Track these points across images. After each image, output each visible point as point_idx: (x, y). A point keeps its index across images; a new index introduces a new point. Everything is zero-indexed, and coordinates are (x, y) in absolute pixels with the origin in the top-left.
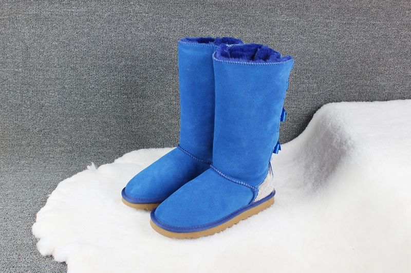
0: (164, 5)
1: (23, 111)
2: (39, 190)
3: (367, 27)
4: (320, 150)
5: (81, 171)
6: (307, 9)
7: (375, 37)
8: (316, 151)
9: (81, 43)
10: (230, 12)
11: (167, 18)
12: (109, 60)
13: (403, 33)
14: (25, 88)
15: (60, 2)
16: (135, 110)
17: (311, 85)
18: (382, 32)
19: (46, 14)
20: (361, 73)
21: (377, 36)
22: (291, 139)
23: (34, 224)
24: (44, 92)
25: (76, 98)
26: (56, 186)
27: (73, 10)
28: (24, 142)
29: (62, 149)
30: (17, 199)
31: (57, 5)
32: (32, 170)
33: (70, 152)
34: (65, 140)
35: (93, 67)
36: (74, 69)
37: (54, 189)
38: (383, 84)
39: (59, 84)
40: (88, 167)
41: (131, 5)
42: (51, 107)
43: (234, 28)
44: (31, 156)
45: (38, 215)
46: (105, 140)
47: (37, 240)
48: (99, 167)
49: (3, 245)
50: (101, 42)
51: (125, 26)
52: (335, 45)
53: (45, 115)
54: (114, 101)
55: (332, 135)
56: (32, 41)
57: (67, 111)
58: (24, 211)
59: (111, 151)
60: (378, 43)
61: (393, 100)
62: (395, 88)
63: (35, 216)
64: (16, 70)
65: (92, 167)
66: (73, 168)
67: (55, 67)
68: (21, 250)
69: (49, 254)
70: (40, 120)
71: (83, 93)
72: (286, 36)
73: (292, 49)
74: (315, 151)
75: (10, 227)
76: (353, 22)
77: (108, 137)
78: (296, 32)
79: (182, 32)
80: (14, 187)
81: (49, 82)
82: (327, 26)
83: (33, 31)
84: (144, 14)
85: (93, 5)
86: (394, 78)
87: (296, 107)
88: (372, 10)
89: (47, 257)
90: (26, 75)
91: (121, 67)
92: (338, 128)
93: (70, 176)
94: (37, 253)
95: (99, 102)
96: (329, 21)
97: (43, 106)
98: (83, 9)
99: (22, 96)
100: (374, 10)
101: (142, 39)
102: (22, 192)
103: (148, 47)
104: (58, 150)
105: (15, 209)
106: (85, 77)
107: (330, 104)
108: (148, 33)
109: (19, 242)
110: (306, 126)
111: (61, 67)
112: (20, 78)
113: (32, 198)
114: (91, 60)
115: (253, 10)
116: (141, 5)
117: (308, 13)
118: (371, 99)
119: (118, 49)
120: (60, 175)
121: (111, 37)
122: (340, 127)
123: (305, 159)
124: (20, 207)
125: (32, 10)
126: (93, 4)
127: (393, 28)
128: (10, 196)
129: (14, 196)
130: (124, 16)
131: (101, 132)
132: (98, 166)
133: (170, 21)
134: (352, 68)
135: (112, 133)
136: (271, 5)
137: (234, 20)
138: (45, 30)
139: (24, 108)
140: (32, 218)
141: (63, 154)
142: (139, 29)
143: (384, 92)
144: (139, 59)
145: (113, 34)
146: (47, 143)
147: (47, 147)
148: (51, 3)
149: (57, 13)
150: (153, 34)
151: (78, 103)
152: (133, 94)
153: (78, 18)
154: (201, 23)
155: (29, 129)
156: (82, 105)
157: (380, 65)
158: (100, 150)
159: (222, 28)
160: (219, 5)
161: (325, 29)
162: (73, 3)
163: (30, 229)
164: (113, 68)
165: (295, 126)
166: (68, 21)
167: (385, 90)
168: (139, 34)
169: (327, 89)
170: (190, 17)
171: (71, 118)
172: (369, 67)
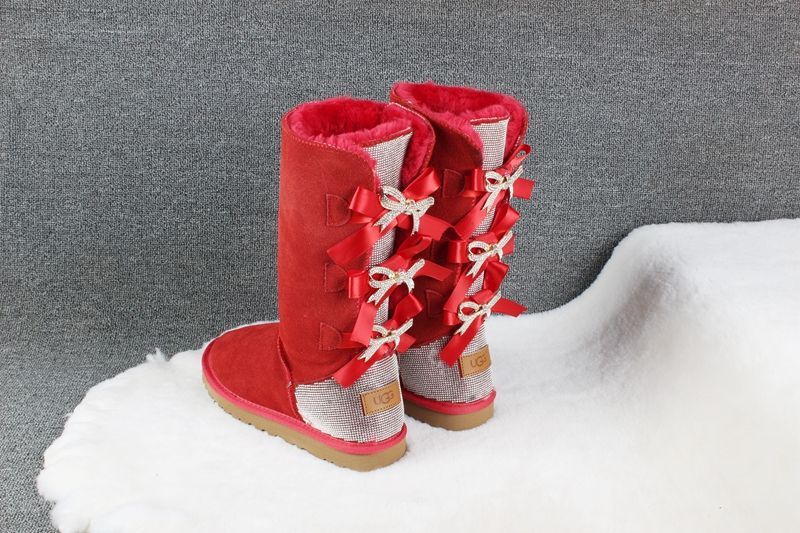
0: (309, 24)
1: (6, 243)
2: (44, 405)
3: (717, 72)
4: (633, 318)
5: (128, 366)
6: (599, 34)
7: (733, 93)
8: (625, 320)
9: (133, 100)
10: (444, 40)
11: (314, 51)
12: (193, 137)
13: (790, 84)
14: (12, 193)
15: (92, 15)
16: (245, 241)
17: (606, 190)
18: (747, 82)
19: (63, 39)
20: (707, 164)
21: (738, 91)
22: (568, 300)
23: (42, 472)
24: (55, 203)
25: (122, 215)
26: (81, 397)
27: (120, 32)
28: (7, 309)
29: (91, 322)
31: (86, 21)
32: (26, 366)
33: (108, 328)
34: (98, 305)
35: (158, 151)
36: (118, 154)
37: (79, 403)
38: (752, 186)
39: (86, 186)
40: (149, 357)
41: (240, 23)
42: (68, 233)
43: (451, 72)
44: (23, 336)
45: (47, 454)
46: (181, 303)
47: (49, 506)
48: (174, 358)
51: (228, 65)
52: (655, 107)
53: (54, 251)
54: (202, 222)
55: (658, 286)
56: (30, 95)
57: (102, 242)
58: (17, 449)
59: (195, 325)
60: (740, 105)
61: (770, 219)
62: (775, 194)
63: (40, 458)
65: (155, 359)
66: (115, 361)
67: (79, 149)
70: (43, 262)
71: (136, 204)
72: (557, 90)
73: (569, 116)
74: (622, 321)
76: (690, 61)
77: (189, 296)
78: (575, 80)
79: (345, 80)
81: (65, 181)
82: (638, 69)
83: (32, 74)
85: (160, 22)
86: (772, 175)
87: (578, 235)
88: (728, 39)
90: (15, 166)
91: (218, 151)
92: (669, 271)
93: (110, 377)
95: (170, 223)
96: (642, 59)
97: (50, 232)
98: (141, 31)
100: (730, 39)
101: (262, 92)
102: (10, 409)
103: (275, 109)
104: (81, 325)
106: (142, 171)
107: (646, 227)
108: (275, 81)
109: (11, 510)
110: (599, 272)
111: (90, 149)
113: (32, 421)
114: (155, 136)
115: (490, 36)
116: (261, 24)
117: (600, 44)
118: (727, 217)
119: (212, 113)
120: (89, 375)
121: (197, 88)
122: (672, 269)
123: (602, 337)
124: (6, 440)
125: (33, 31)
126: (162, 19)
127: (769, 75)
130: (226, 46)
131: (174, 287)
132: (170, 357)
133: (322, 57)
134: (690, 155)
135: (197, 288)
136: (525, 26)
137: (452, 56)
138: (58, 72)
139: (9, 237)
140: (34, 461)
141: (91, 334)
142: (257, 71)
143: (753, 205)
144: (256, 133)
145: (202, 83)
146: (58, 309)
147: (57, 318)
148: (73, 16)
149: (85, 38)
150: (286, 83)
151: (126, 227)
152: (242, 206)
153: (128, 49)
154: (384, 62)
155: (20, 281)
156: (134, 230)
157: (745, 149)
158: (171, 325)
159: (426, 72)
160: (422, 26)
161: (635, 75)
162: (120, 18)
163: (33, 484)
164: (201, 153)
165: (575, 274)
166: (108, 55)
167: (755, 200)
168: (257, 82)
169: (638, 196)
170: (362, 49)
171: (110, 258)
172: (723, 154)
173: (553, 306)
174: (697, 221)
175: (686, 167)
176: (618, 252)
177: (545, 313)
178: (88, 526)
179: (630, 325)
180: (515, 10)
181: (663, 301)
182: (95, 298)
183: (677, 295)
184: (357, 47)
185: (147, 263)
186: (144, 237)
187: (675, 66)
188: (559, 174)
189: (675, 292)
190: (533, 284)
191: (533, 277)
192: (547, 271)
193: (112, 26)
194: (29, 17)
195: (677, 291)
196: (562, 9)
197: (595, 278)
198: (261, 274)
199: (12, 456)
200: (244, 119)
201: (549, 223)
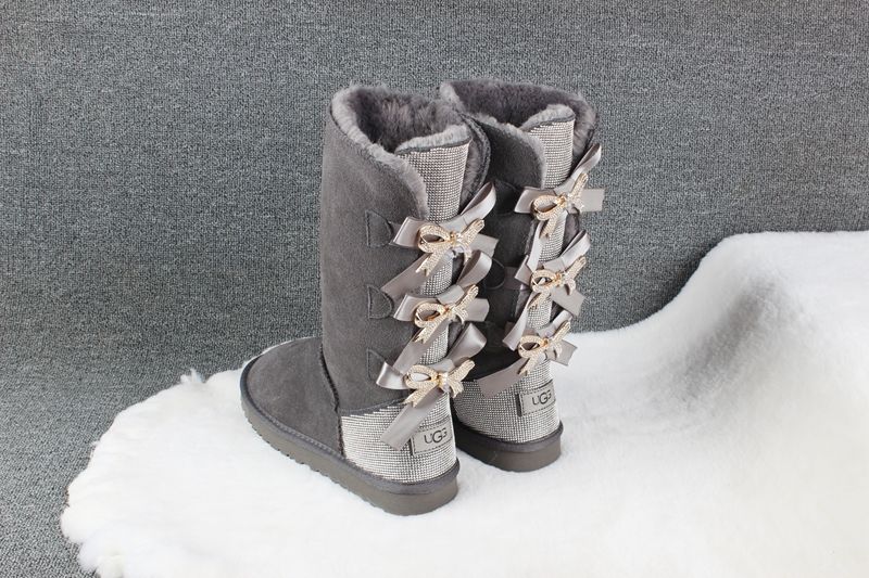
1: (26, 249)
2: (70, 431)
3: (819, 65)
5: (166, 386)
6: (688, 21)
7: (837, 88)
9: (168, 90)
10: (514, 26)
11: (370, 38)
12: (234, 132)
14: (33, 192)
16: (291, 249)
17: (693, 195)
18: (853, 76)
19: (89, 22)
20: (806, 167)
21: (842, 85)
23: (67, 511)
24: (80, 205)
25: (154, 219)
26: (110, 422)
27: (153, 15)
28: (27, 322)
29: (120, 337)
30: (20, 454)
32: (48, 386)
33: (139, 345)
34: (127, 319)
35: (195, 148)
36: (148, 151)
37: (107, 429)
38: (853, 192)
39: (115, 186)
40: (184, 378)
42: (94, 238)
43: (522, 62)
44: (45, 353)
45: (72, 488)
46: (219, 317)
48: (210, 380)
50: (216, 90)
51: (273, 52)
52: (749, 103)
53: (79, 258)
54: (243, 227)
55: (756, 303)
56: (52, 84)
57: (132, 249)
58: (41, 482)
59: (235, 342)
60: (843, 102)
63: (66, 493)
64: (14, 152)
65: (191, 380)
66: (147, 381)
67: (107, 146)
71: (171, 206)
72: (639, 83)
73: (653, 112)
76: (790, 52)
77: (229, 309)
79: (404, 70)
80: (9, 424)
81: (91, 181)
82: (731, 61)
83: (55, 61)
84: (318, 27)
87: (660, 245)
88: (831, 28)
90: (36, 164)
91: (261, 148)
92: (768, 287)
93: (142, 400)
95: (208, 228)
96: (736, 49)
97: (75, 238)
98: (175, 13)
99: (26, 214)
100: (834, 27)
101: (311, 83)
102: (31, 436)
104: (109, 340)
105: (18, 475)
106: (177, 170)
107: (737, 236)
108: (325, 71)
110: (683, 285)
111: (120, 145)
112: (22, 171)
114: (191, 130)
115: (566, 22)
116: (310, 7)
117: (690, 32)
119: (256, 105)
120: (119, 397)
121: (238, 78)
122: (772, 285)
124: (29, 472)
126: (199, 0)
129: (11, 447)
130: (271, 31)
131: (212, 298)
132: (207, 377)
133: (378, 44)
134: (786, 157)
135: (236, 301)
136: (606, 12)
137: (523, 44)
138: (83, 59)
139: (29, 242)
140: (59, 497)
141: (121, 350)
142: (306, 60)
143: (855, 212)
144: (304, 129)
145: (244, 72)
146: (83, 323)
147: (82, 332)
149: (114, 21)
151: (159, 232)
152: (288, 209)
153: (162, 33)
154: (448, 50)
156: (167, 235)
157: (848, 150)
158: (208, 342)
159: (495, 62)
161: (727, 67)
163: (58, 523)
164: (242, 151)
165: (656, 287)
166: (139, 41)
167: (857, 207)
168: (306, 72)
169: (728, 201)
170: (424, 36)
171: (141, 266)
172: (823, 155)
173: (632, 323)
174: (792, 229)
175: (782, 169)
176: (705, 263)
177: (622, 330)
179: (721, 344)
181: (762, 320)
182: (124, 311)
183: (779, 313)
184: (418, 33)
185: (183, 273)
186: (179, 243)
187: (772, 57)
188: (640, 175)
189: (776, 310)
190: (611, 298)
191: (610, 290)
192: (625, 285)
193: (144, 8)
195: (779, 309)
197: (679, 291)
198: (309, 284)
199: (35, 491)
200: (290, 113)
201: (629, 231)
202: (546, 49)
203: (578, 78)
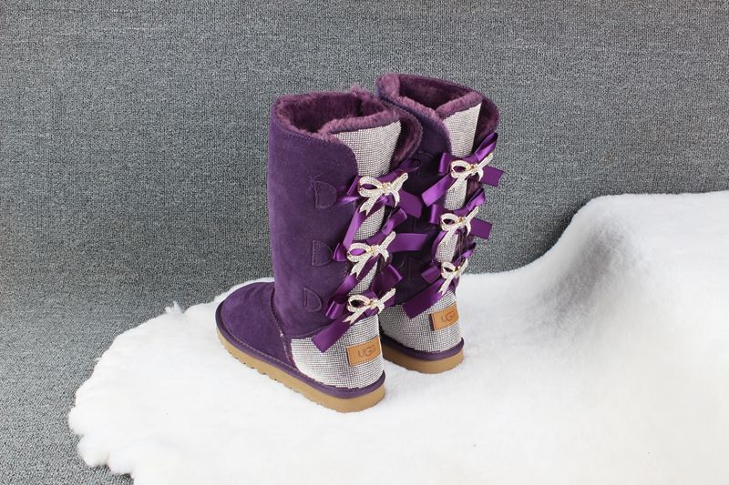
0: (306, 20)
1: (51, 210)
2: (80, 349)
3: (668, 61)
4: (585, 279)
5: (154, 315)
6: (562, 27)
7: (682, 79)
8: (579, 280)
9: (156, 87)
10: (424, 34)
11: (311, 44)
12: (207, 119)
14: (55, 167)
15: (121, 15)
16: (253, 209)
17: (567, 165)
18: (695, 69)
19: (96, 36)
20: (658, 142)
21: (686, 77)
22: (532, 260)
23: (73, 410)
24: (91, 176)
25: (147, 186)
26: (111, 343)
27: (144, 29)
28: (52, 266)
29: (122, 277)
30: (42, 366)
31: (115, 20)
32: (66, 315)
33: (136, 283)
34: (127, 263)
35: (178, 131)
36: (144, 134)
37: (107, 348)
38: (697, 162)
39: (117, 161)
40: (168, 309)
41: (247, 20)
42: (102, 201)
43: (430, 62)
44: (65, 289)
45: (78, 393)
46: (198, 261)
47: (78, 438)
48: (188, 310)
49: (19, 446)
50: (193, 86)
51: (236, 57)
52: (612, 92)
53: (91, 216)
54: (215, 192)
55: (608, 251)
56: (69, 84)
57: (130, 209)
58: (55, 388)
59: (210, 281)
60: (688, 90)
61: (714, 190)
62: (719, 169)
63: (74, 397)
64: (41, 136)
65: (173, 310)
66: (141, 311)
67: (111, 130)
68: (51, 455)
69: (102, 463)
70: (81, 226)
71: (160, 176)
72: (523, 77)
73: (535, 99)
74: (576, 281)
75: (30, 415)
76: (644, 51)
77: (205, 255)
78: (541, 68)
79: (338, 69)
80: (35, 344)
81: (99, 157)
82: (597, 58)
83: (71, 65)
84: (270, 37)
85: (179, 20)
86: (716, 151)
87: (542, 204)
88: (678, 31)
89: (98, 468)
90: (58, 145)
91: (228, 131)
92: (619, 239)
93: (136, 326)
94: (79, 462)
95: (188, 193)
96: (600, 49)
97: (88, 201)
98: (161, 28)
99: (51, 182)
100: (679, 30)
101: (266, 80)
102: (51, 352)
104: (114, 280)
105: (39, 383)
106: (165, 148)
107: (602, 197)
108: (277, 70)
109: (47, 442)
110: (560, 236)
111: (121, 130)
112: (47, 150)
113: (69, 364)
114: (175, 118)
115: (465, 30)
116: (264, 21)
117: (563, 36)
118: (676, 189)
119: (224, 98)
120: (119, 324)
121: (210, 76)
122: (622, 237)
123: (558, 294)
124: (47, 380)
125: (71, 29)
126: (180, 17)
127: (714, 63)
128: (28, 361)
129: (36, 361)
130: (235, 40)
131: (192, 248)
132: (185, 306)
133: (317, 49)
134: (642, 134)
135: (211, 249)
136: (496, 21)
137: (431, 47)
138: (93, 64)
139: (53, 204)
140: (68, 399)
141: (122, 287)
142: (262, 62)
143: (699, 178)
145: (215, 72)
146: (94, 266)
147: (93, 273)
148: (104, 15)
149: (115, 35)
150: (286, 72)
151: (151, 196)
152: (250, 178)
153: (152, 43)
155: (62, 242)
156: (158, 199)
157: (692, 128)
158: (189, 280)
159: (409, 62)
160: (404, 21)
161: (594, 63)
162: (144, 17)
163: (66, 419)
164: (214, 133)
165: (539, 238)
166: (134, 49)
167: (700, 173)
168: (262, 71)
169: (596, 170)
170: (353, 41)
171: (138, 223)
172: (672, 133)
173: (520, 266)
174: (647, 192)
175: (639, 144)
176: (577, 219)
177: (512, 271)
178: (108, 458)
179: (583, 285)
180: (487, 7)
181: (612, 267)
182: (125, 257)
183: (624, 260)
184: (348, 40)
185: (169, 227)
186: (167, 205)
187: (629, 55)
188: (525, 150)
189: (622, 258)
190: (503, 246)
192: (514, 236)
193: (137, 24)
194: (67, 18)
195: (625, 257)
196: (529, 5)
197: (556, 241)
199: (50, 394)
200: (251, 103)
201: (517, 193)
202: (449, 51)
203: (474, 73)
